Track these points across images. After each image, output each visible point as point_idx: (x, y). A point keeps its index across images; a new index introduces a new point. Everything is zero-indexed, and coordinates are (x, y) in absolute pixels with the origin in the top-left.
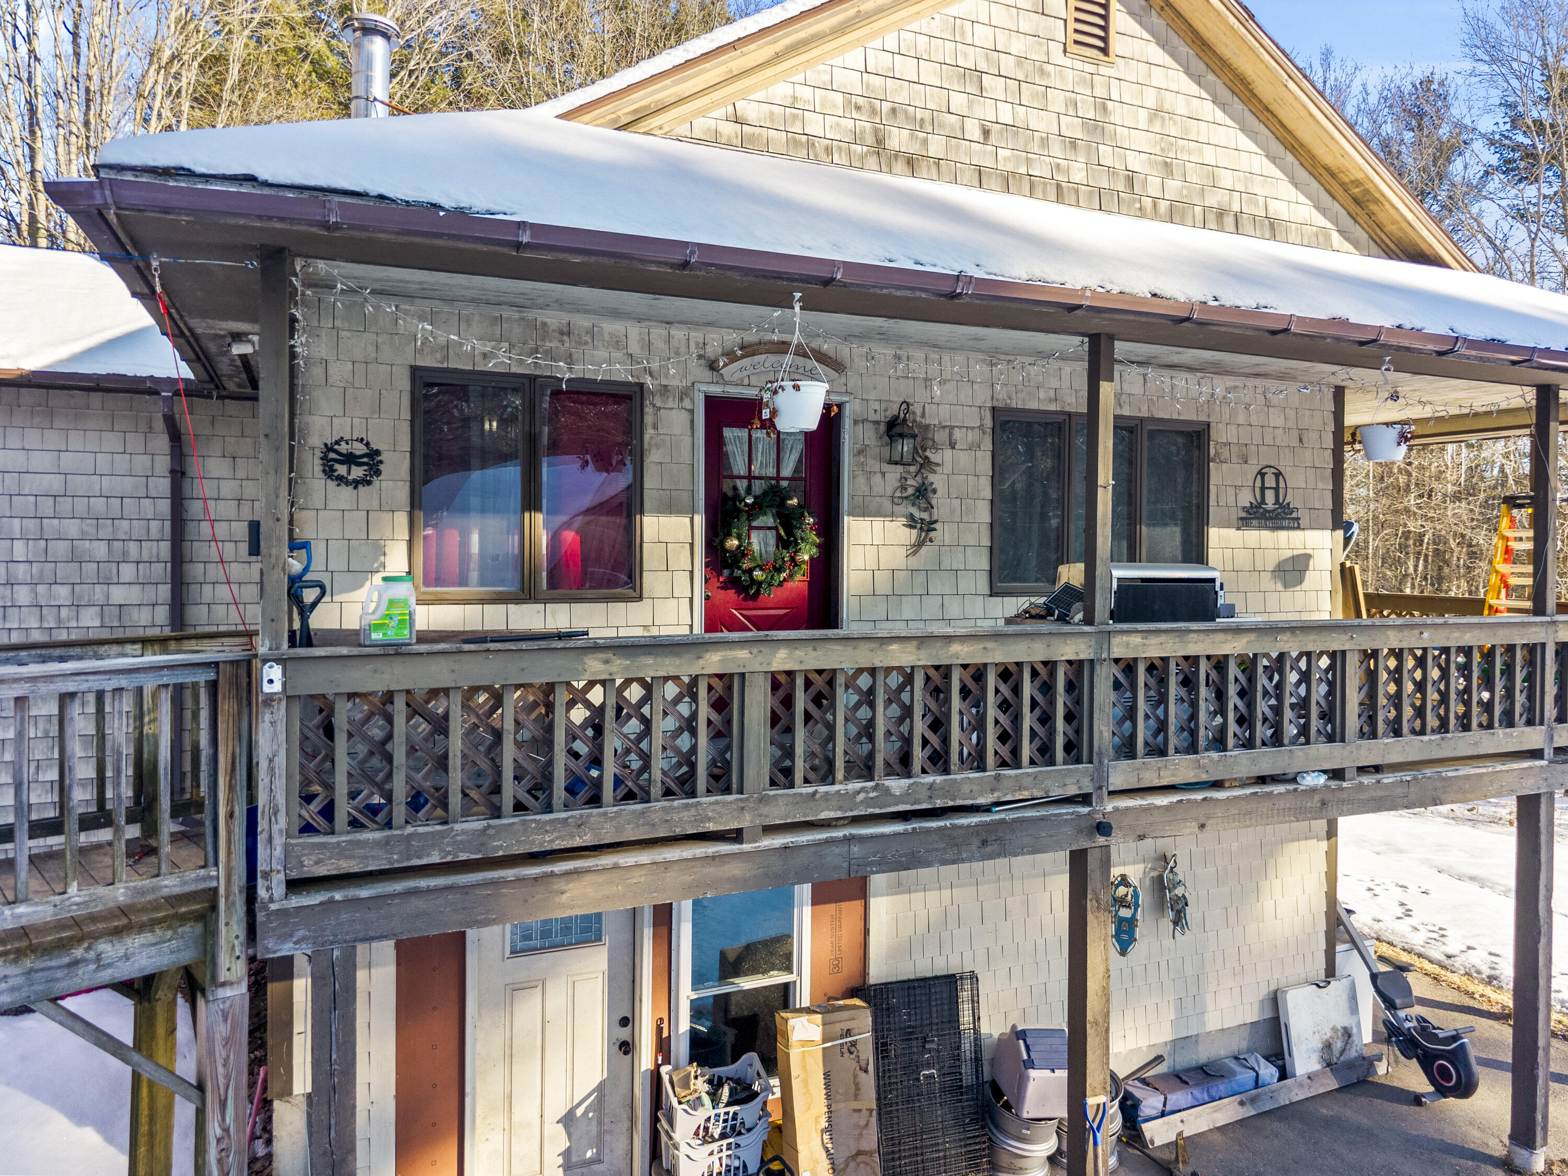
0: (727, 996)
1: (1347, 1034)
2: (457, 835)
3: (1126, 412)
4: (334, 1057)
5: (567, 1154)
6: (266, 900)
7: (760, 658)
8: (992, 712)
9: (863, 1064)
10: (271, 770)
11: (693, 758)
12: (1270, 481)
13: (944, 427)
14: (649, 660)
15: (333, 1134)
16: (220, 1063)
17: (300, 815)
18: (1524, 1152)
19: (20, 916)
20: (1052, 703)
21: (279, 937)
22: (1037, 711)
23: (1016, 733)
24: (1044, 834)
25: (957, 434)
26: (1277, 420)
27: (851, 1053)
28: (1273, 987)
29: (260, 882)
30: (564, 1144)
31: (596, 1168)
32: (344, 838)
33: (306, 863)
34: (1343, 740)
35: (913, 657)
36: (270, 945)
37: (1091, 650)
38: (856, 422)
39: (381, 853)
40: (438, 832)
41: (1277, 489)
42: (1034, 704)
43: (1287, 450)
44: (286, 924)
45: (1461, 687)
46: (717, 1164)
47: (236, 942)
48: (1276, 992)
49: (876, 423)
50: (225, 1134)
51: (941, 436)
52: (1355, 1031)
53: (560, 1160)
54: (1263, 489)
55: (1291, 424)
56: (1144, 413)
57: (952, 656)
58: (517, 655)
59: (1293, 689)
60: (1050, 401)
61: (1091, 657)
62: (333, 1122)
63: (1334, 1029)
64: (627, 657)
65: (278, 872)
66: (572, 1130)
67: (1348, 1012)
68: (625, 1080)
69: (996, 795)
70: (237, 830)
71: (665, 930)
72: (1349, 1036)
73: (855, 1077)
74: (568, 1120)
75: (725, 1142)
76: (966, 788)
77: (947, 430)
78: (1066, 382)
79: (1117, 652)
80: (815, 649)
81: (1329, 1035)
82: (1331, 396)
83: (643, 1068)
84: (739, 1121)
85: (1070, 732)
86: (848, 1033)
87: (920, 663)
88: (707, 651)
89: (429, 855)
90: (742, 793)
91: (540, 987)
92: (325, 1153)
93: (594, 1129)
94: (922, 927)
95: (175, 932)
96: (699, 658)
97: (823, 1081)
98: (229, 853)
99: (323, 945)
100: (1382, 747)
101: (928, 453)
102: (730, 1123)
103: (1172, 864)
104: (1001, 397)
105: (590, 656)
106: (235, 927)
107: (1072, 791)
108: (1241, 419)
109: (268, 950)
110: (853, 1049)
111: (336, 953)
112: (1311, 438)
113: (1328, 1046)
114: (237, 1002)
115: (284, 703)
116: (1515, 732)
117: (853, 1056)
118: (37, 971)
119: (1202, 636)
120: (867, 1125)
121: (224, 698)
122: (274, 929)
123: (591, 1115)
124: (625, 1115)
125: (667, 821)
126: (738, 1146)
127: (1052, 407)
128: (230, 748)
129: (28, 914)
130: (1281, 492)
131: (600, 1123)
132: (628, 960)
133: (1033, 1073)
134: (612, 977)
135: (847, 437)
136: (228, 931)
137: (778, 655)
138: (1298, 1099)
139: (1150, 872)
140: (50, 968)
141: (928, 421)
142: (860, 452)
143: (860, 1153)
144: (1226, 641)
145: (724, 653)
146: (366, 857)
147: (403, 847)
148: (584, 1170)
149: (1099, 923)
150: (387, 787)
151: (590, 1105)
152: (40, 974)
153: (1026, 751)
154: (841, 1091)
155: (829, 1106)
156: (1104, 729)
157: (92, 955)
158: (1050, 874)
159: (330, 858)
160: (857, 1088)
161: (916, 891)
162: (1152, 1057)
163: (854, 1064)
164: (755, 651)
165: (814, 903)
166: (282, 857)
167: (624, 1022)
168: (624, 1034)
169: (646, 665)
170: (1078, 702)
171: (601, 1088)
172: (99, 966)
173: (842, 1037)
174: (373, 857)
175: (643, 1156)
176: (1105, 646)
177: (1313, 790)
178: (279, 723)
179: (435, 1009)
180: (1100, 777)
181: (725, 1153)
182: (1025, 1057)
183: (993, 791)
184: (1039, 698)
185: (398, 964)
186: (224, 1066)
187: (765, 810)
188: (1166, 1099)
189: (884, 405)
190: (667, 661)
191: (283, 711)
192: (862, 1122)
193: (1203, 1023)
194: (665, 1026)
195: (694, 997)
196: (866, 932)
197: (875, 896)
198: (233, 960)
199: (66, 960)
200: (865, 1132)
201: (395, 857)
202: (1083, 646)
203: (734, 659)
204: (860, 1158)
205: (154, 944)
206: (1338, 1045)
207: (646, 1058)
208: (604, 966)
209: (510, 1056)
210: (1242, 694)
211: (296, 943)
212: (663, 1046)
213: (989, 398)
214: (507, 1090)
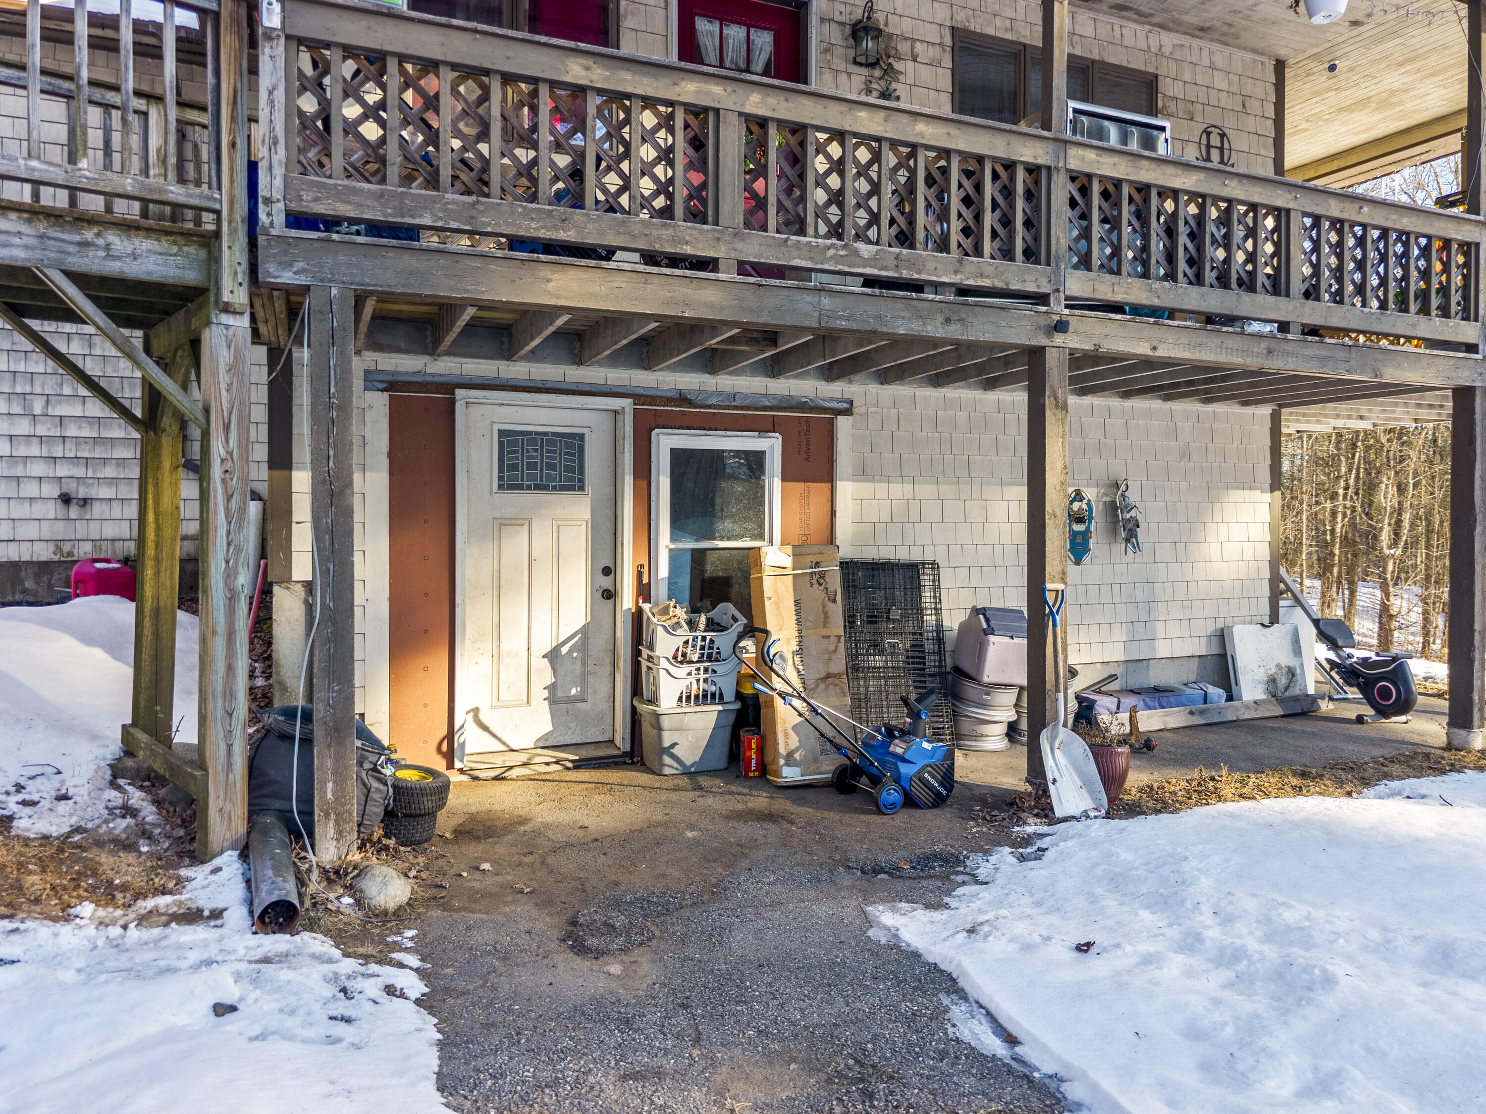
0: (703, 551)
1: (1291, 673)
2: (448, 203)
3: (1078, 52)
4: (333, 390)
5: (552, 688)
6: (267, 225)
7: (733, 97)
8: (955, 204)
9: (831, 595)
10: (271, 102)
11: (671, 189)
12: (1215, 140)
13: (906, 39)
14: (628, 76)
15: (331, 464)
16: (223, 386)
17: (299, 162)
18: (1462, 732)
19: (33, 169)
20: (1012, 206)
21: (280, 264)
22: (998, 213)
23: (978, 229)
24: (1004, 324)
25: (919, 47)
26: (1221, 82)
27: (820, 585)
28: (1220, 625)
29: (261, 206)
30: (549, 679)
31: (580, 705)
32: (339, 182)
33: (304, 197)
34: (1288, 295)
35: (881, 128)
36: (271, 270)
37: (1048, 157)
38: (822, 20)
39: (375, 204)
40: (430, 196)
41: (1221, 149)
42: (995, 205)
43: (1231, 113)
44: (286, 252)
45: (1399, 276)
46: (695, 687)
47: (239, 269)
48: (1222, 630)
49: (841, 24)
50: (228, 457)
51: (903, 47)
52: (1298, 671)
53: (546, 694)
54: (1209, 147)
55: (1234, 89)
56: (1095, 56)
57: (917, 135)
58: (502, 42)
59: (1240, 242)
60: (1007, 30)
61: (1049, 163)
62: (331, 453)
63: (1278, 666)
64: (608, 68)
65: (278, 200)
66: (557, 666)
67: (1291, 654)
68: (608, 625)
69: (959, 277)
70: (238, 161)
71: (644, 483)
72: (1293, 675)
73: (824, 606)
74: (553, 656)
75: (702, 666)
76: (931, 265)
77: (909, 43)
78: (1021, 16)
79: (1074, 164)
80: (786, 100)
81: (1273, 671)
82: (1272, 68)
83: (625, 607)
84: (715, 651)
85: (1029, 238)
86: (817, 565)
87: (887, 135)
88: (683, 79)
89: (421, 216)
90: (717, 225)
91: (527, 525)
92: (324, 480)
93: (578, 669)
94: (885, 516)
95: (180, 250)
96: (675, 84)
97: (794, 608)
98: (232, 181)
99: (322, 280)
100: (1325, 309)
101: (891, 60)
102: (706, 651)
103: (1123, 487)
104: (959, 18)
105: (572, 59)
106: (238, 254)
107: (1031, 287)
108: (1187, 77)
109: (270, 275)
110: (822, 581)
111: (334, 291)
112: (1254, 106)
113: (1272, 681)
114: (240, 333)
115: (283, 40)
116: (1452, 322)
117: (821, 588)
118: (49, 238)
119: (1153, 165)
120: (836, 649)
121: (226, 30)
122: (275, 256)
123: (575, 655)
124: (608, 660)
125: (646, 235)
126: (714, 671)
127: (1008, 36)
128: (232, 81)
129: (40, 171)
130: (1226, 152)
131: (584, 664)
132: (610, 514)
133: (992, 638)
134: (595, 528)
135: (814, 32)
136: (231, 255)
137: (751, 98)
138: (1245, 717)
139: (1102, 496)
140: (63, 240)
141: (890, 30)
142: (826, 50)
143: (829, 676)
144: (1176, 176)
145: (699, 85)
146: (362, 205)
147: (396, 204)
148: (569, 706)
149: (1057, 420)
150: (381, 151)
151: (574, 645)
152: (52, 242)
153: (988, 245)
154: (811, 618)
155: (800, 631)
156: (1061, 235)
157: (101, 242)
158: (1007, 485)
159: (328, 198)
160: (826, 617)
161: (880, 482)
162: (1106, 675)
163: (823, 595)
164: (729, 89)
165: (784, 479)
166: (282, 187)
167: (607, 571)
168: (606, 582)
169: (625, 80)
170: (1037, 209)
171: (584, 631)
172: (108, 255)
173: (811, 567)
174: (368, 206)
175: (625, 691)
176: (1062, 156)
177: (1260, 336)
178: (278, 58)
179: (426, 521)
180: (1058, 282)
181: (702, 676)
182: (985, 626)
183: (956, 272)
184: (1000, 200)
185: (391, 474)
186: (228, 390)
187: (739, 245)
188: (1119, 702)
189: (849, 9)
190: (646, 80)
191: (282, 48)
192: (831, 648)
193: (1154, 649)
194: (646, 571)
195: (672, 546)
196: (833, 513)
197: (841, 480)
198: (236, 285)
199: (77, 238)
200: (834, 656)
201: (389, 211)
202: (1041, 151)
203: (709, 93)
204: (829, 681)
205: (160, 254)
206: (1283, 681)
207: (628, 599)
208: (587, 515)
209: (498, 590)
210: (1192, 236)
211: (295, 273)
212: (644, 591)
213: (949, 18)
214: (496, 620)
